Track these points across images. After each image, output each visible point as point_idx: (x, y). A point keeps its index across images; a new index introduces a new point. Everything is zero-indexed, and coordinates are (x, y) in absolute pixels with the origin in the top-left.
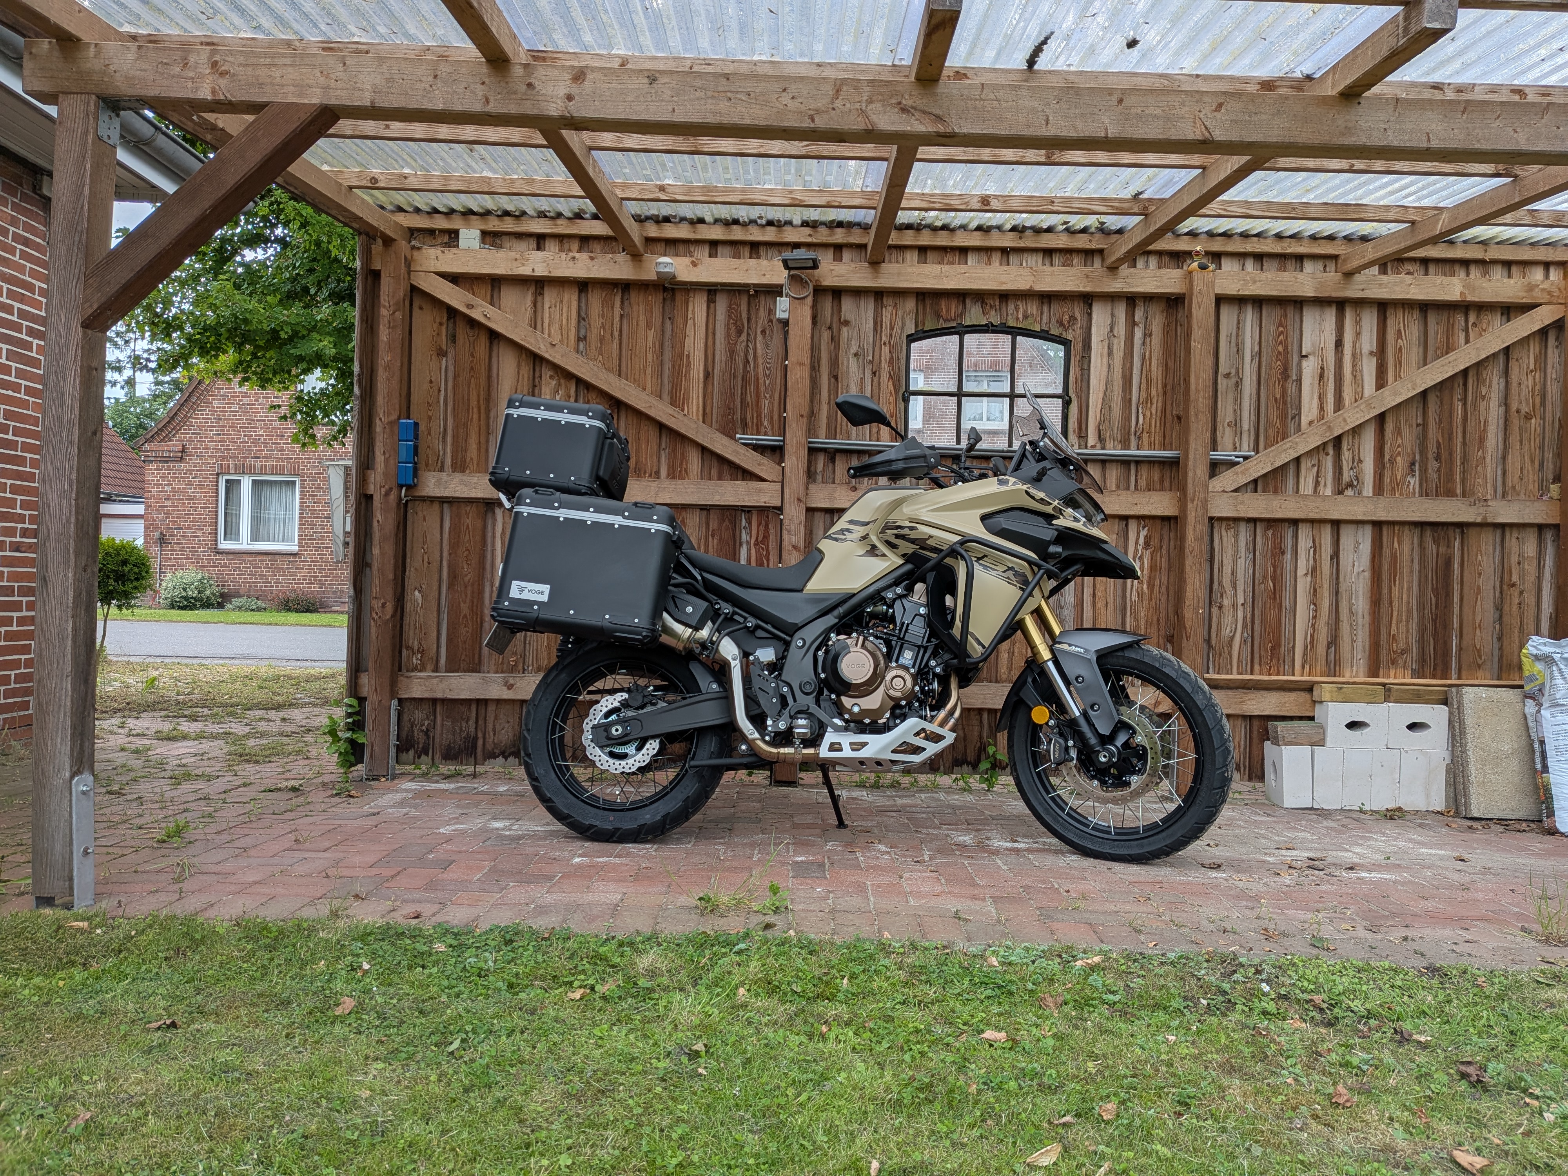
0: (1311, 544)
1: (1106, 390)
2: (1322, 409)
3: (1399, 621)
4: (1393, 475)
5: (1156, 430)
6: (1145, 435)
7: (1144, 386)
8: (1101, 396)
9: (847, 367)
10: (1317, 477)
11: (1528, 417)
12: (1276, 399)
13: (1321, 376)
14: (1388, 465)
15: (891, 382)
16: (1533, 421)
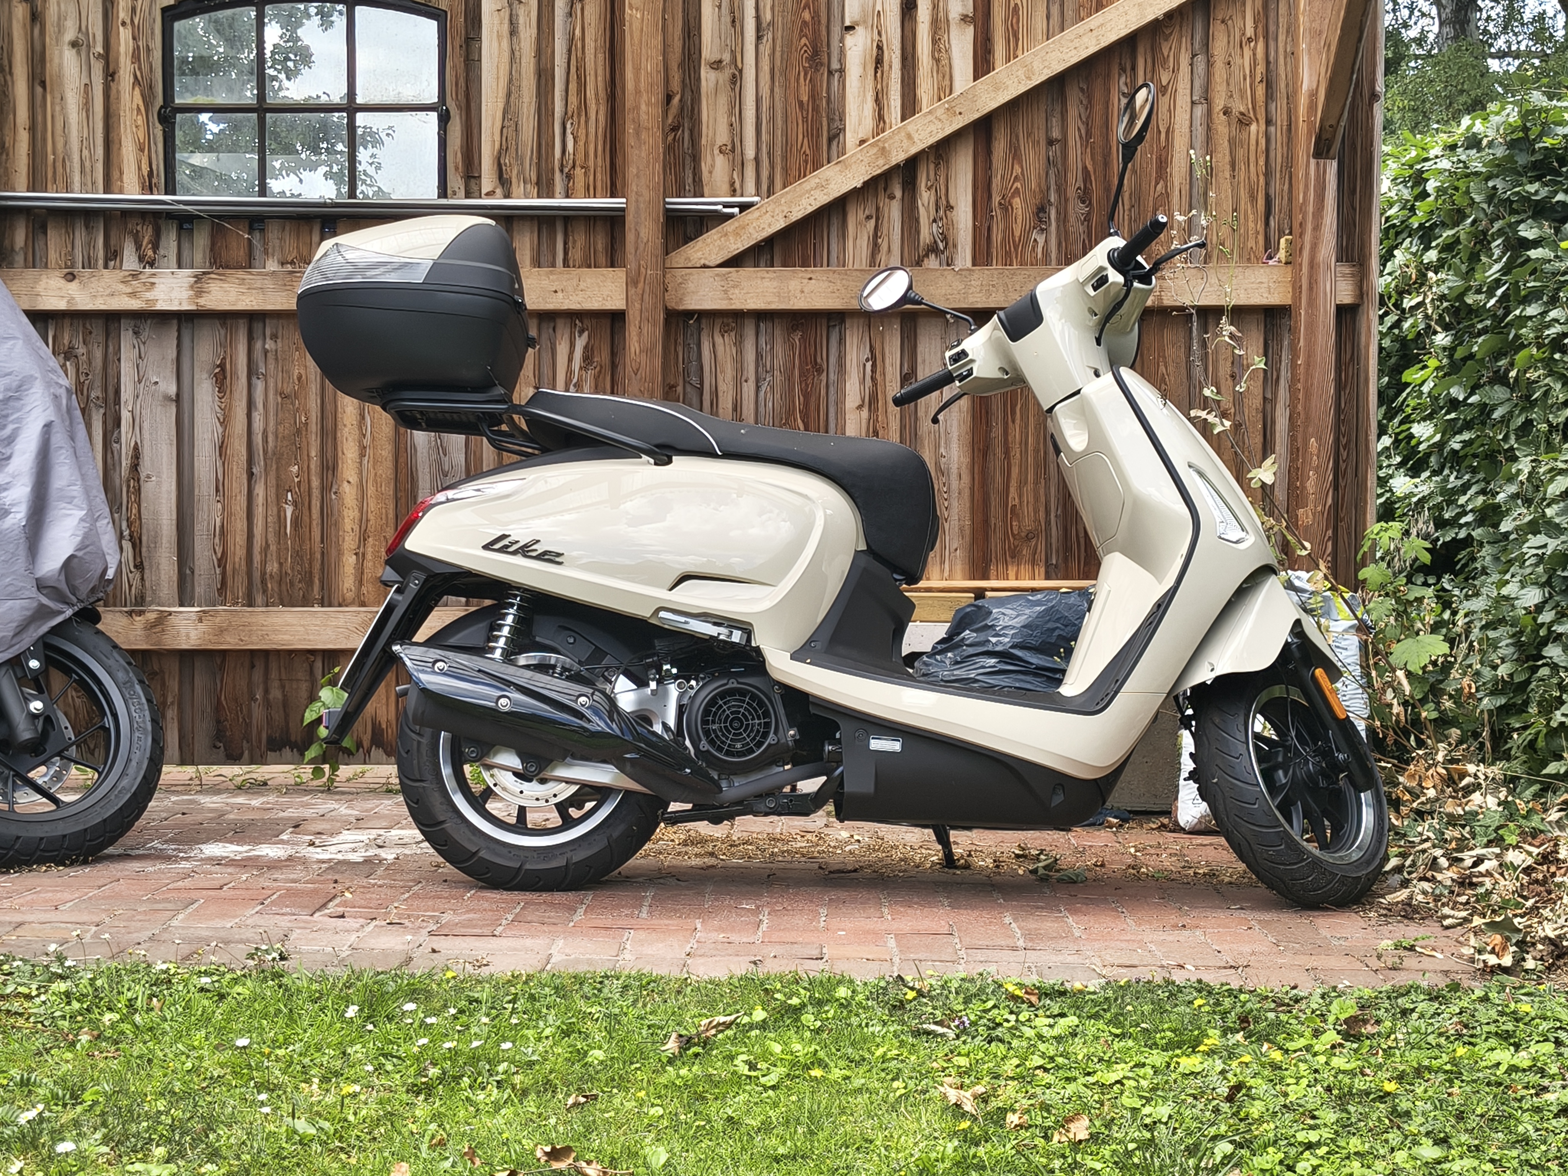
0: (867, 354)
1: (509, 95)
2: (880, 117)
3: (1022, 483)
4: (1008, 230)
5: (598, 162)
6: (579, 172)
7: (573, 86)
8: (501, 105)
9: (60, 66)
10: (876, 236)
11: (1243, 122)
12: (801, 103)
13: (879, 61)
14: (997, 212)
15: (137, 91)
16: (1253, 127)
